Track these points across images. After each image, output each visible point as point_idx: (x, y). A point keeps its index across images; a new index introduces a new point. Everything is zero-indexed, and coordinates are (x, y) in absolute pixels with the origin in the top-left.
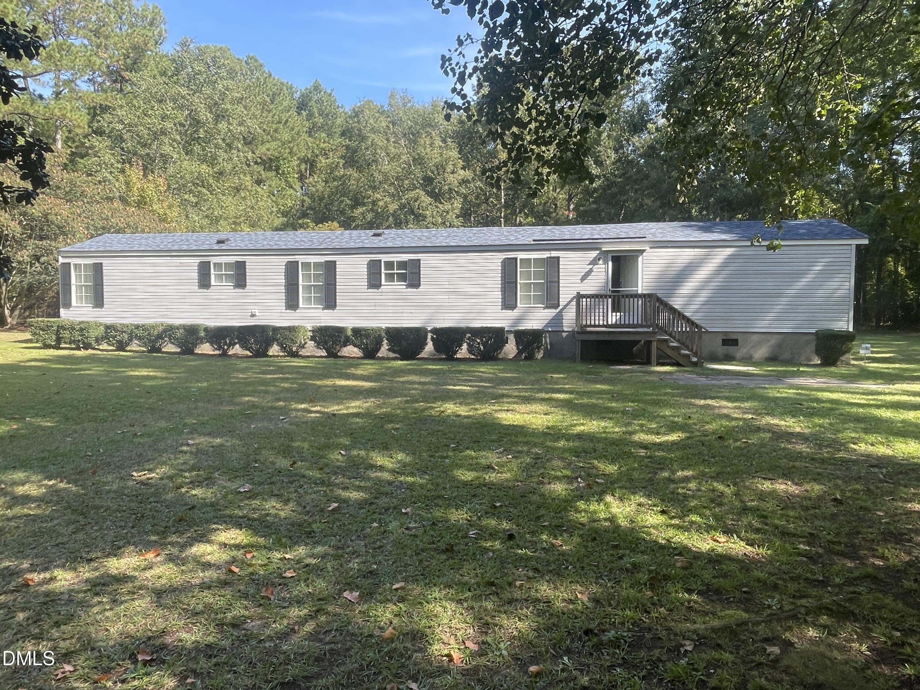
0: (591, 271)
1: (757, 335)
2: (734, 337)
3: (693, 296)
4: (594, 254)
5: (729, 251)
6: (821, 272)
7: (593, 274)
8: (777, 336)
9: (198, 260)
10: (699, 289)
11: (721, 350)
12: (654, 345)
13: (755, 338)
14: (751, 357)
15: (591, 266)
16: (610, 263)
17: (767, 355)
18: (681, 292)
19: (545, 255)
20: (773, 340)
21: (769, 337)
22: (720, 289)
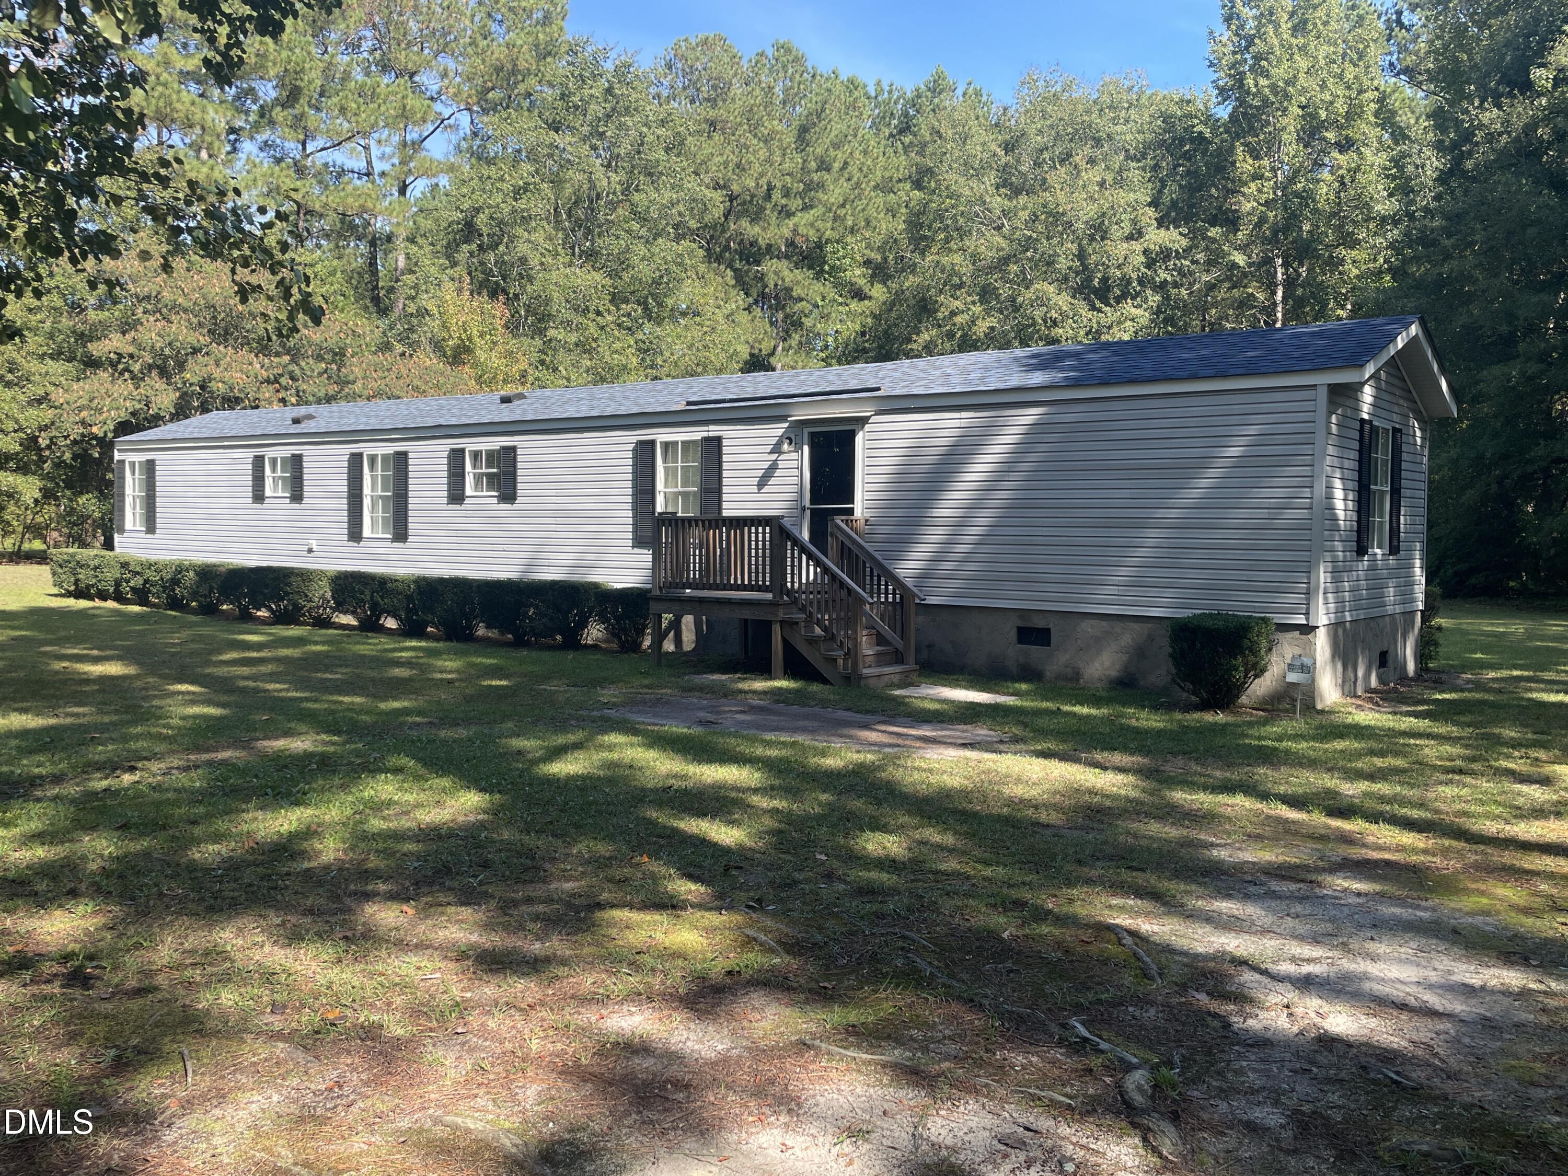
0: (773, 467)
1: (1095, 622)
2: (1040, 623)
3: (961, 523)
4: (778, 430)
5: (1031, 415)
6: (1242, 461)
7: (778, 473)
8: (1136, 626)
9: (250, 454)
10: (974, 506)
11: (1014, 652)
12: (777, 632)
13: (1087, 627)
14: (1076, 676)
15: (774, 457)
16: (806, 449)
17: (1114, 673)
18: (936, 513)
19: (696, 434)
20: (1128, 637)
21: (1118, 627)
22: (1013, 506)
